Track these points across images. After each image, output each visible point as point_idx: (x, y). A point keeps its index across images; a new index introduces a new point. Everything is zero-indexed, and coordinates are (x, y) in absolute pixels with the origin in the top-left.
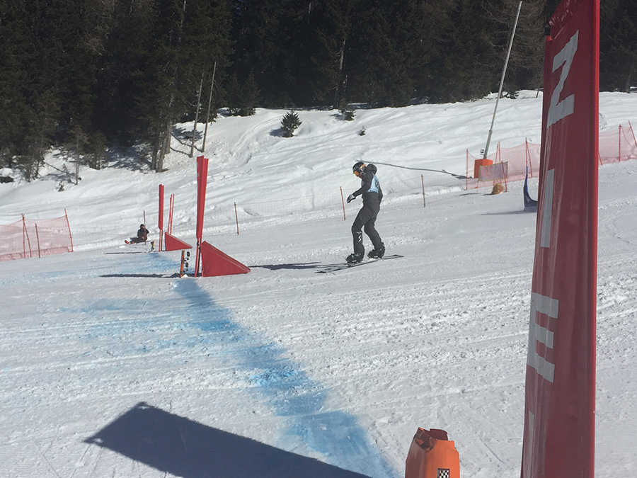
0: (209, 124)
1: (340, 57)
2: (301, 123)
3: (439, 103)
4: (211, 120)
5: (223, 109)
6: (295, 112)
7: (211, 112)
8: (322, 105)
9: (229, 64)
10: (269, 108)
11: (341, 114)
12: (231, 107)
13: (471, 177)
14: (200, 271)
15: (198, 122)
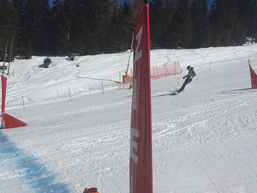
0: (11, 63)
1: (68, 35)
2: (52, 62)
3: (109, 54)
4: (12, 61)
5: (17, 56)
6: (49, 58)
7: (11, 58)
8: (61, 55)
9: (19, 37)
10: (38, 56)
11: (69, 58)
12: (21, 56)
13: (122, 82)
14: (4, 127)
15: (6, 62)
